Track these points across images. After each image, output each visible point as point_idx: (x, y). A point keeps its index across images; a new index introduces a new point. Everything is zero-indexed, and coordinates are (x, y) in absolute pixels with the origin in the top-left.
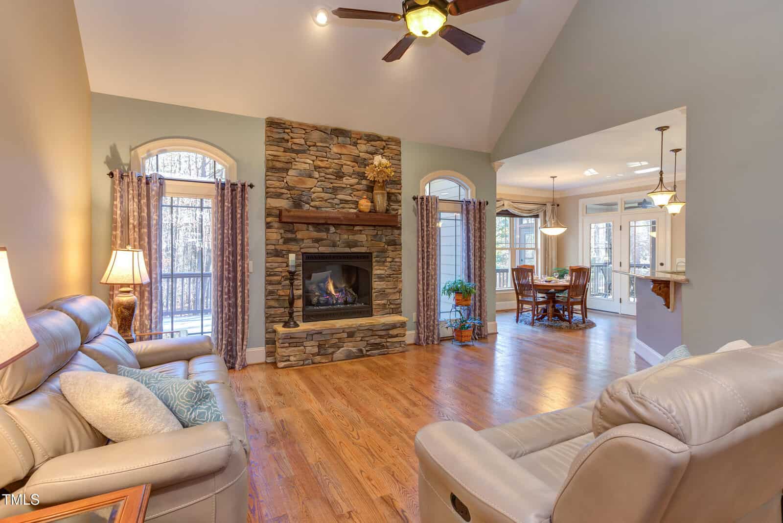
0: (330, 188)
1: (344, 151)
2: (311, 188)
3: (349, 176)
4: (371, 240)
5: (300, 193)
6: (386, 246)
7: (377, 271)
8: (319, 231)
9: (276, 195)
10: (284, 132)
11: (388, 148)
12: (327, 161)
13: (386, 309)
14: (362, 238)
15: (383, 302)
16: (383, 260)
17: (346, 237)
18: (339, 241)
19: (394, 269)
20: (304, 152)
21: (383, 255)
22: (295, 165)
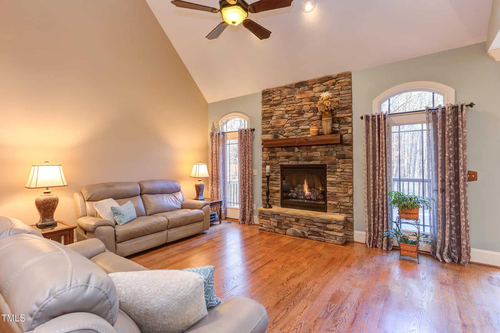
0: (294, 123)
1: (304, 96)
2: (284, 125)
3: (308, 112)
4: (325, 155)
5: (278, 129)
6: (337, 160)
7: (330, 178)
8: (289, 151)
9: (266, 132)
10: (270, 96)
11: (339, 83)
12: (293, 105)
13: (337, 208)
14: (317, 154)
15: (334, 203)
16: (333, 170)
17: (305, 154)
18: (301, 157)
19: (343, 178)
20: (280, 104)
21: (333, 166)
22: (275, 113)
